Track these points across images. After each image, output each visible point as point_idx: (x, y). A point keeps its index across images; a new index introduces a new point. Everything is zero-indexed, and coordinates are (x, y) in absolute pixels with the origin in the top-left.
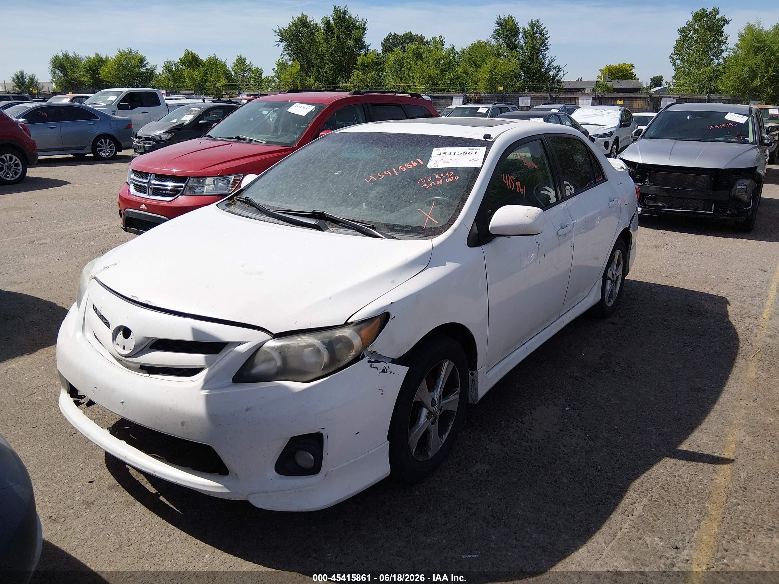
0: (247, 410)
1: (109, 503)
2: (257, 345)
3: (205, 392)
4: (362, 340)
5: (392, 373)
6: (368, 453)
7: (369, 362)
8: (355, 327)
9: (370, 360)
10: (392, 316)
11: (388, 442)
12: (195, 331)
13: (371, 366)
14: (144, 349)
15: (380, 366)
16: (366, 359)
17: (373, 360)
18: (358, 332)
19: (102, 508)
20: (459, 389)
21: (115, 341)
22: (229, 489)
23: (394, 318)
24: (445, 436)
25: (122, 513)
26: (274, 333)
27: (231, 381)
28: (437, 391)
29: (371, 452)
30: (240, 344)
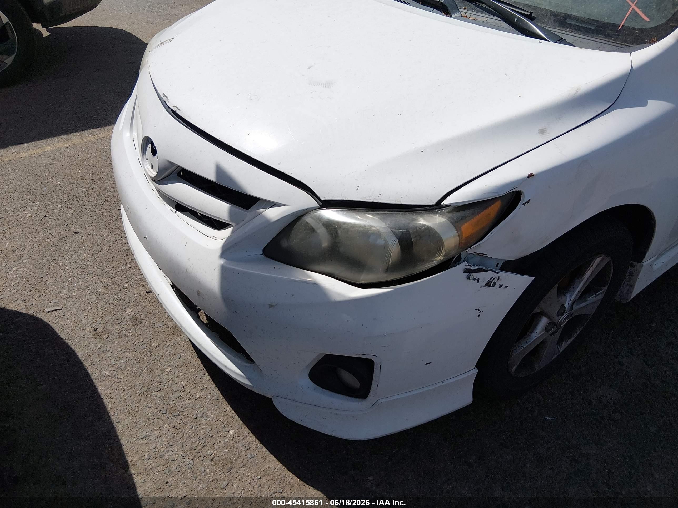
0: (271, 306)
1: (157, 325)
2: (296, 212)
3: (222, 262)
4: (460, 236)
5: (504, 286)
6: (441, 384)
7: (466, 271)
8: (450, 215)
9: (468, 267)
10: (524, 199)
11: (476, 371)
12: (219, 171)
13: (468, 278)
14: (171, 176)
15: (485, 276)
16: (463, 266)
17: (473, 268)
18: (456, 223)
19: (147, 331)
20: (606, 288)
21: (146, 154)
22: (251, 382)
23: (528, 202)
24: (566, 344)
25: (165, 343)
26: (322, 199)
27: (261, 252)
28: (571, 296)
29: (445, 383)
30: (274, 205)
